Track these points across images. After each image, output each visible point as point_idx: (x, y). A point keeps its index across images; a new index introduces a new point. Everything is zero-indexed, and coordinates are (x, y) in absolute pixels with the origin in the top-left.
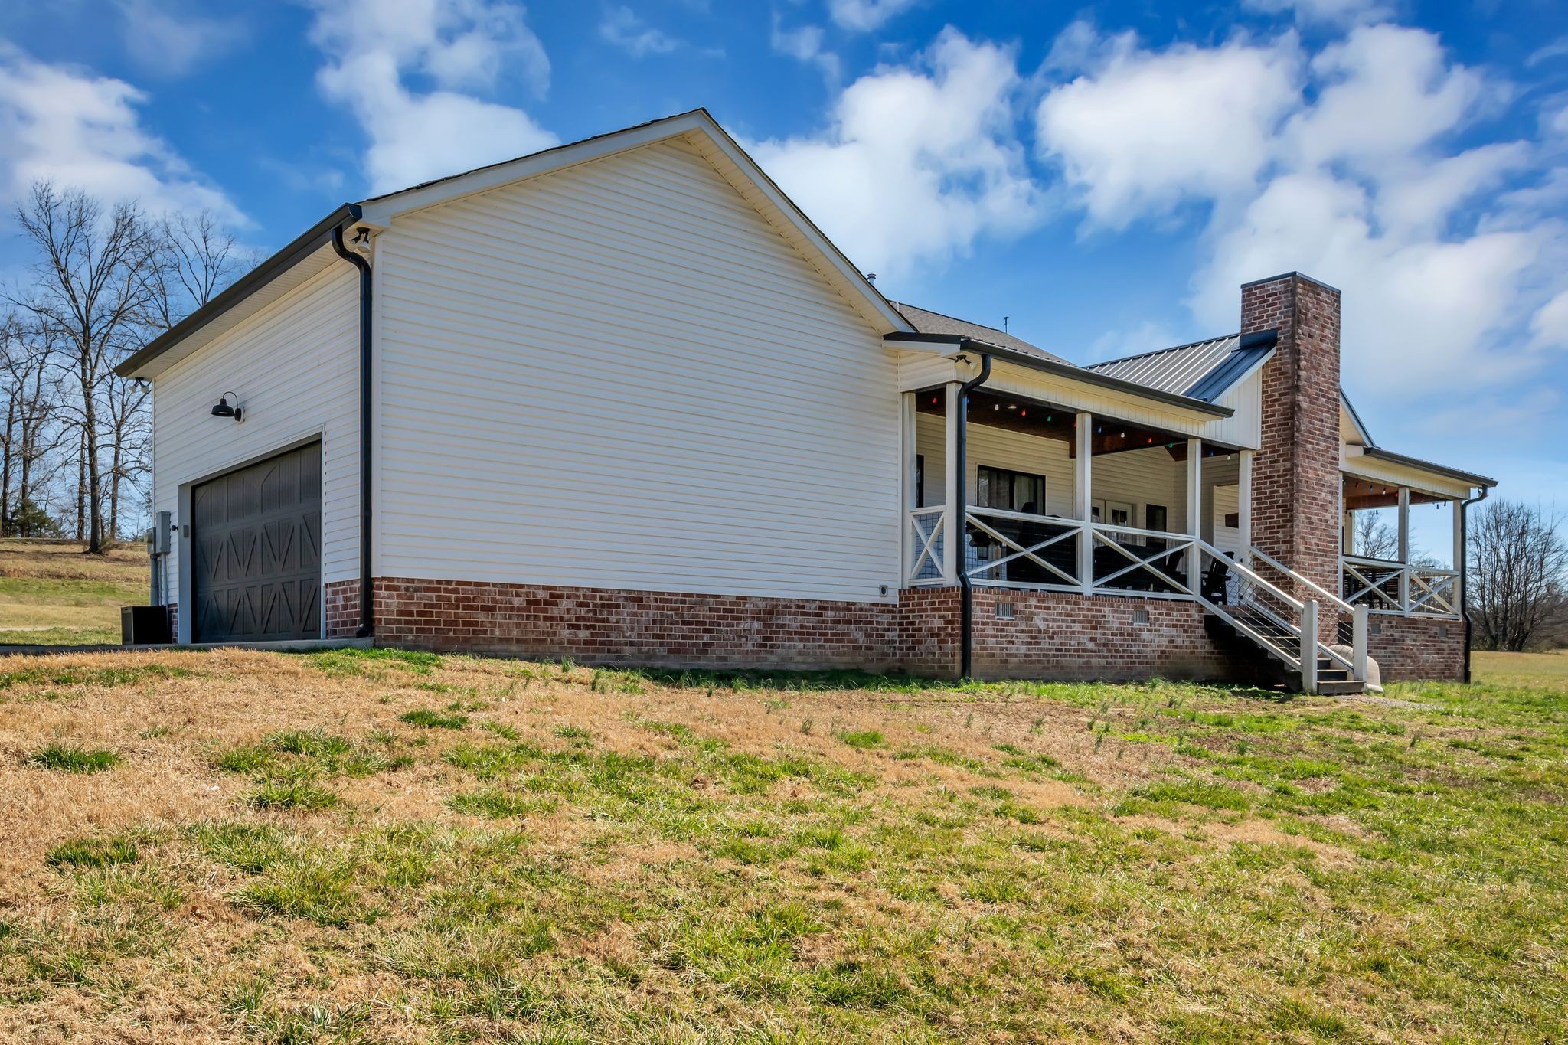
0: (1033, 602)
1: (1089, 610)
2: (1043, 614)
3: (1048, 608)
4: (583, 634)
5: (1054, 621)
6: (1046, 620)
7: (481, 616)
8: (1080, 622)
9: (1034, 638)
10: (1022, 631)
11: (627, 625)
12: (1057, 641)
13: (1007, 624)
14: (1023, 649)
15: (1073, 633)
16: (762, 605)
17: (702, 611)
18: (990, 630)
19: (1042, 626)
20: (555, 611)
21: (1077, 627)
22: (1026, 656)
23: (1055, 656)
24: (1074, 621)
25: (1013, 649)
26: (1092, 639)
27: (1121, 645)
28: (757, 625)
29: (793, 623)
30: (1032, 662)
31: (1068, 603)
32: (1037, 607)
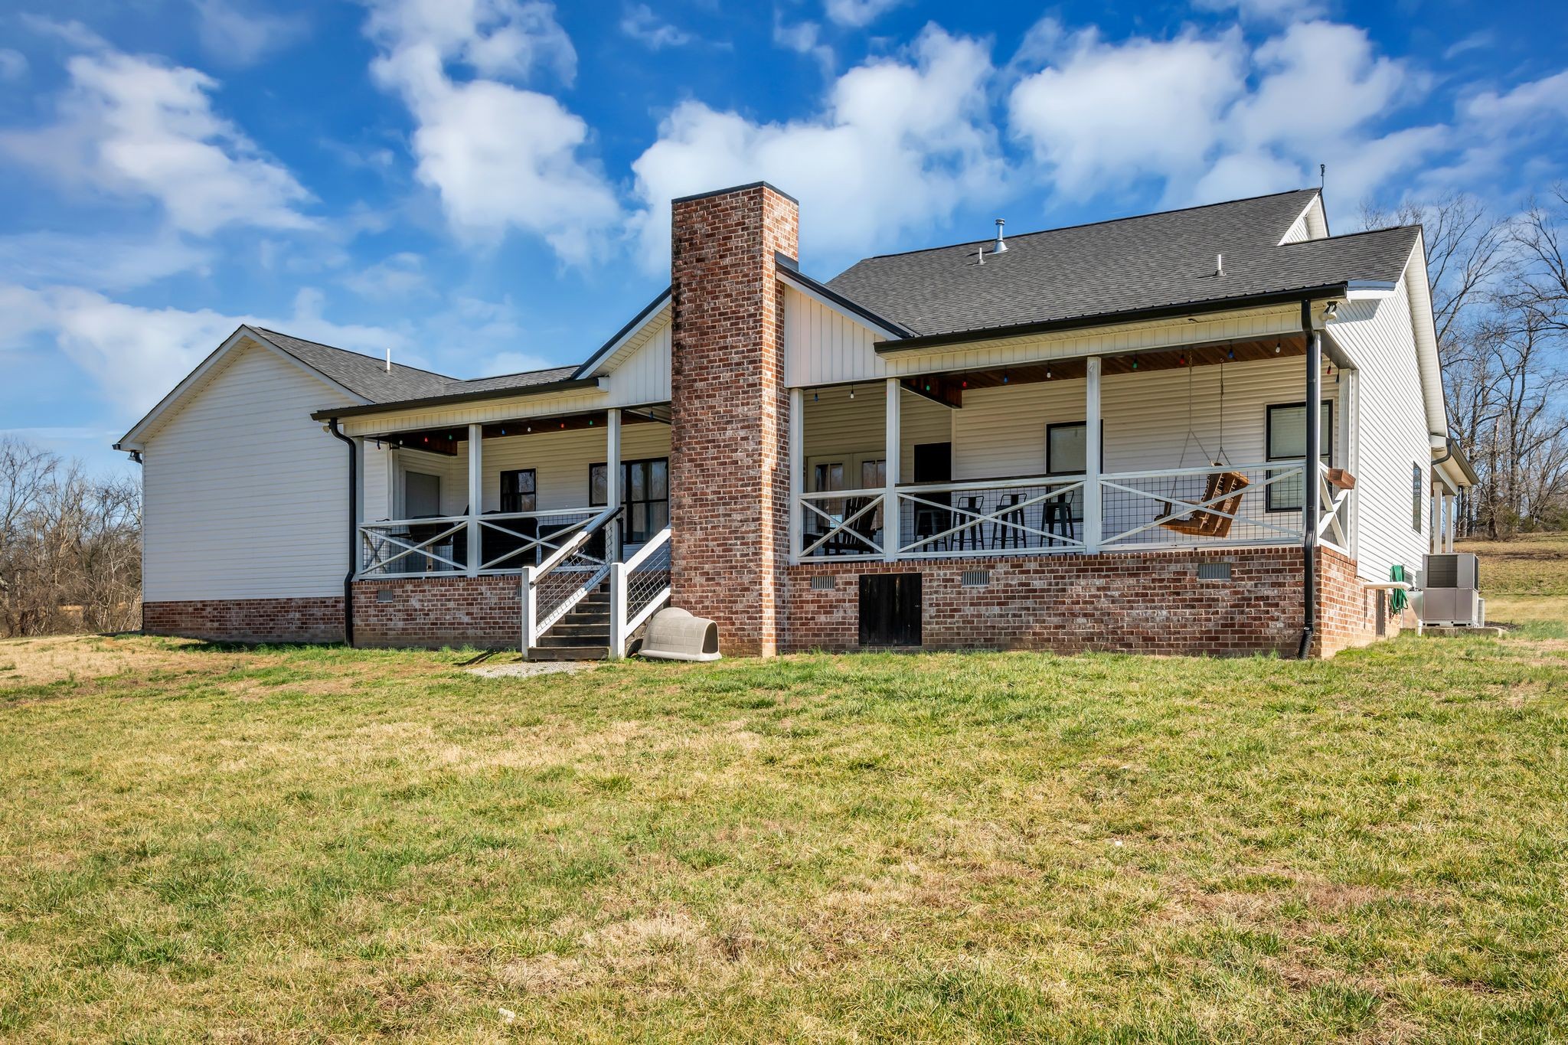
0: (409, 587)
1: (464, 590)
2: (420, 596)
3: (424, 591)
4: (216, 625)
5: (429, 601)
6: (420, 600)
7: (177, 617)
8: (455, 600)
9: (410, 616)
10: (399, 611)
11: (235, 618)
12: (432, 616)
13: (386, 606)
14: (401, 624)
15: (448, 609)
16: (300, 603)
17: (269, 610)
18: (372, 611)
19: (418, 606)
20: (204, 613)
21: (451, 605)
22: (403, 629)
23: (429, 629)
24: (449, 600)
25: (391, 624)
26: (467, 614)
27: (500, 618)
28: (298, 615)
29: (318, 612)
30: (408, 634)
31: (442, 585)
32: (412, 591)
